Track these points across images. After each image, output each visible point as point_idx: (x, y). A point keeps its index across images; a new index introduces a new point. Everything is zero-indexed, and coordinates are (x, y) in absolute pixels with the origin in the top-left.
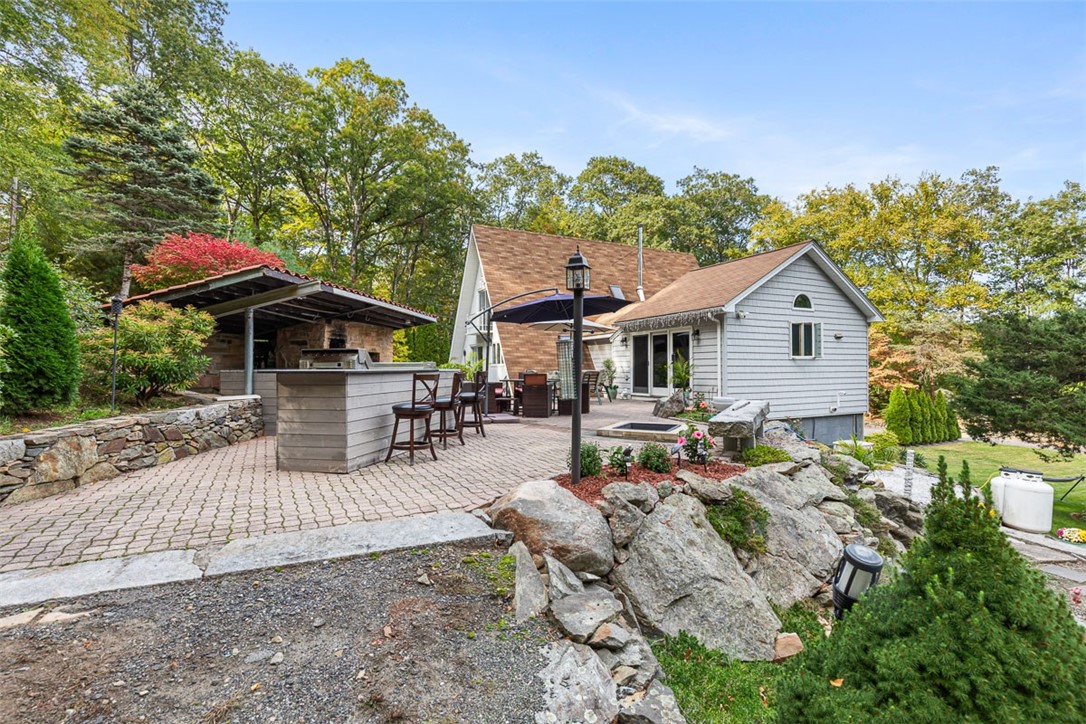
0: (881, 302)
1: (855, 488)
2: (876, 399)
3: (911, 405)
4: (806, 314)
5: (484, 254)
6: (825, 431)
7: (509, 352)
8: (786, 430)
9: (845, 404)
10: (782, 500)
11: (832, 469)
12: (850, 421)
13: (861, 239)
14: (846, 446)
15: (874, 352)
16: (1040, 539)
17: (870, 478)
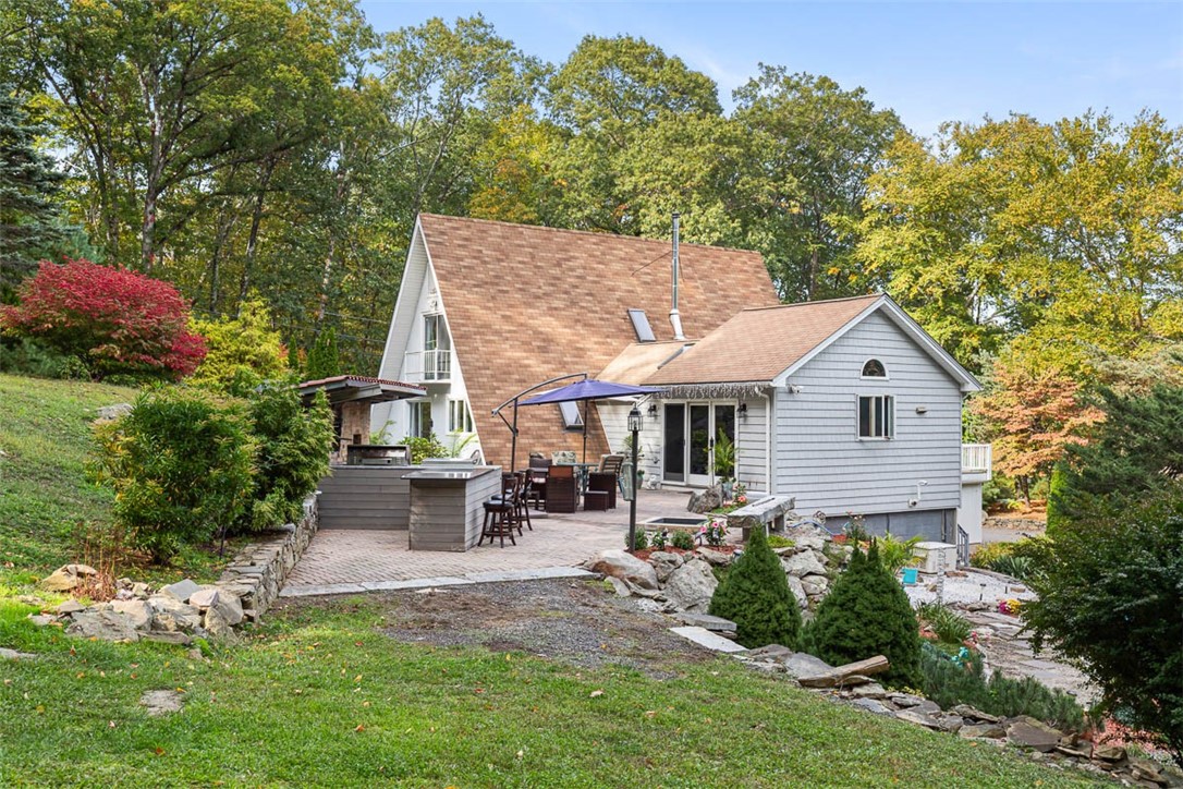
4: (878, 384)
5: (441, 262)
6: (903, 530)
7: (483, 416)
8: (815, 525)
9: (929, 497)
12: (937, 519)
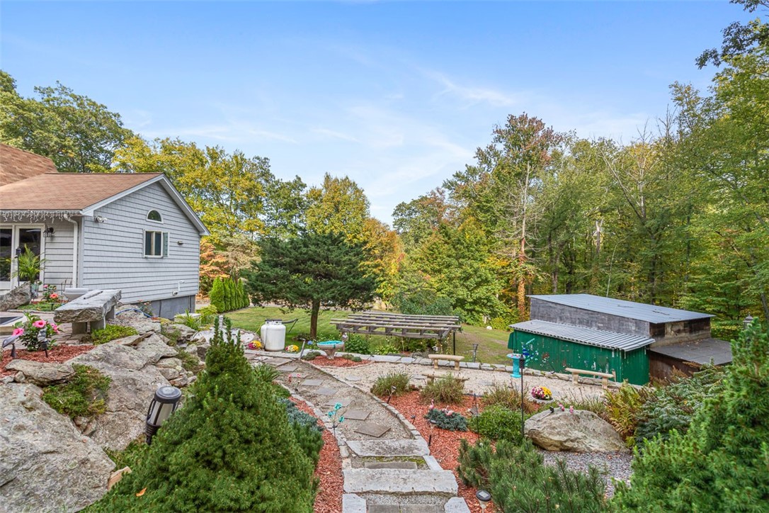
0: (210, 223)
1: (184, 346)
2: (205, 285)
3: (225, 288)
4: (156, 225)
6: (168, 309)
8: (136, 311)
9: (183, 289)
10: (125, 366)
11: (169, 335)
12: (187, 301)
13: (199, 180)
14: (181, 318)
15: (205, 255)
16: (279, 354)
17: (197, 337)
